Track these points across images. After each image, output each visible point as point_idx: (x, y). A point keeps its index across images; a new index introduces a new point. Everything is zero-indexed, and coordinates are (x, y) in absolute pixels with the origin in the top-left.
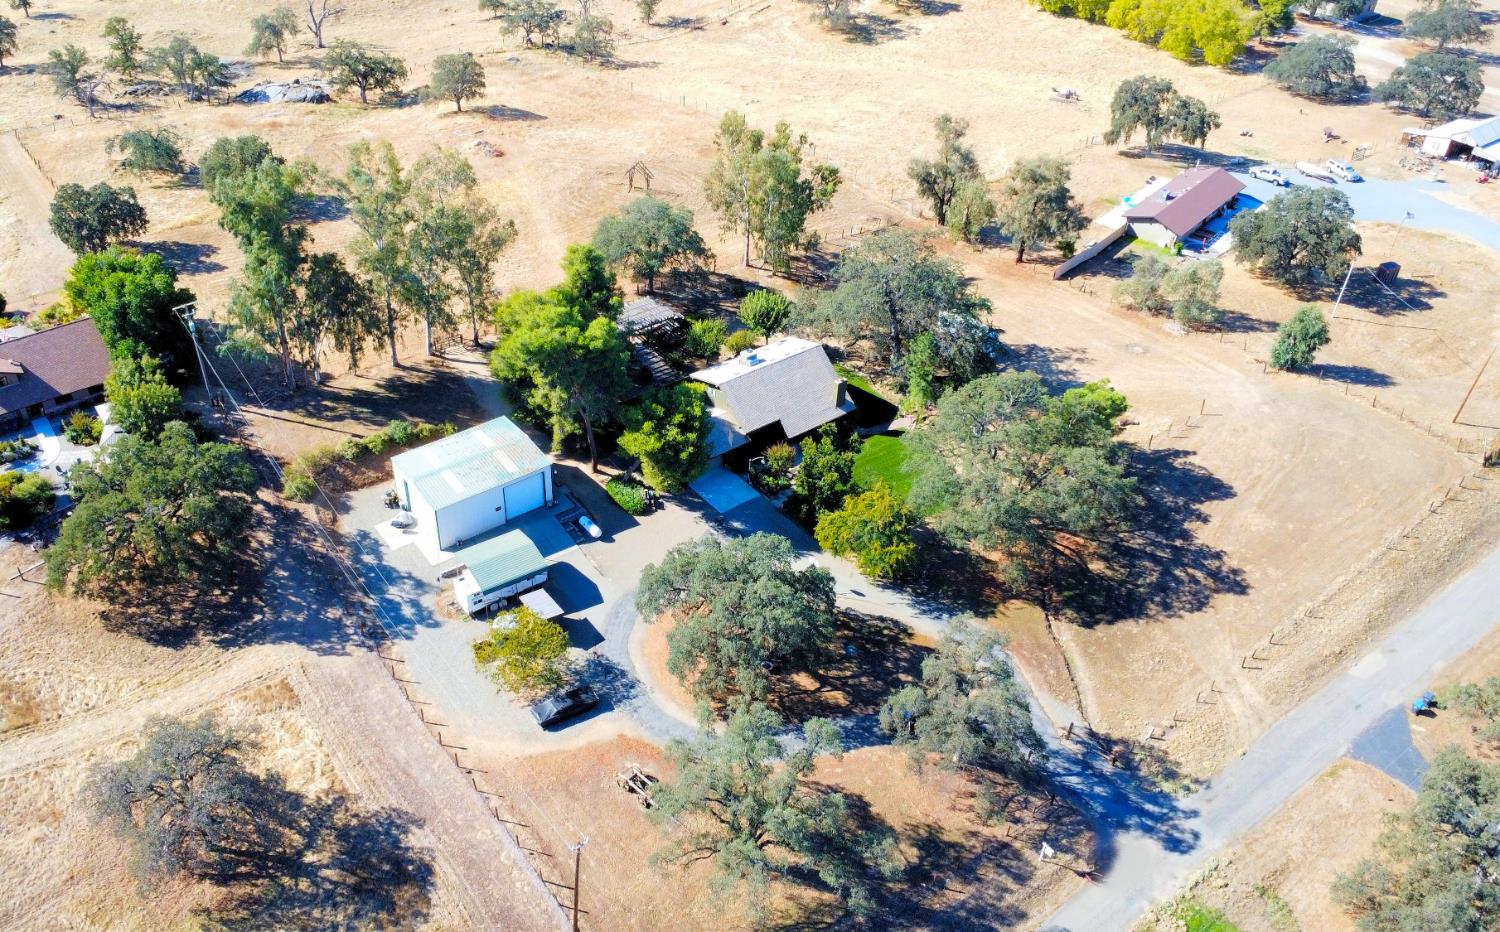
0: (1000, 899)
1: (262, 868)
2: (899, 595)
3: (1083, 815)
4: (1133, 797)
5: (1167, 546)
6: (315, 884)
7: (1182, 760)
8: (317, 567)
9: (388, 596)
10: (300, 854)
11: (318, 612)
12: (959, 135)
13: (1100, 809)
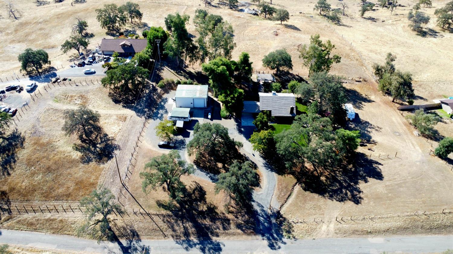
0: (216, 229)
1: (90, 143)
2: (263, 160)
3: (255, 226)
4: (273, 231)
5: (348, 183)
6: (94, 150)
7: (295, 231)
8: (151, 100)
9: (159, 111)
10: (97, 144)
11: (144, 108)
12: (392, 60)
13: (261, 228)
